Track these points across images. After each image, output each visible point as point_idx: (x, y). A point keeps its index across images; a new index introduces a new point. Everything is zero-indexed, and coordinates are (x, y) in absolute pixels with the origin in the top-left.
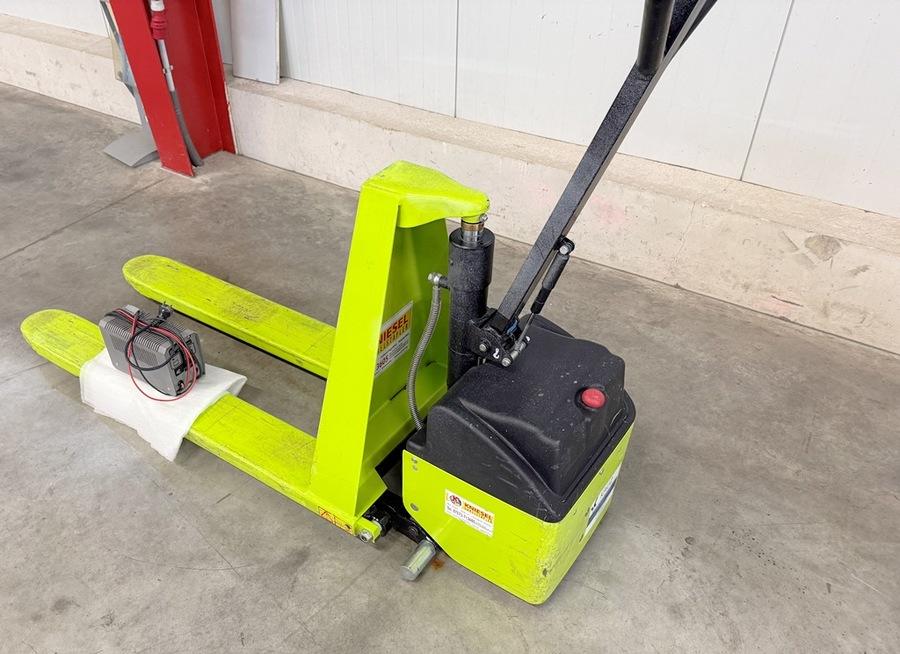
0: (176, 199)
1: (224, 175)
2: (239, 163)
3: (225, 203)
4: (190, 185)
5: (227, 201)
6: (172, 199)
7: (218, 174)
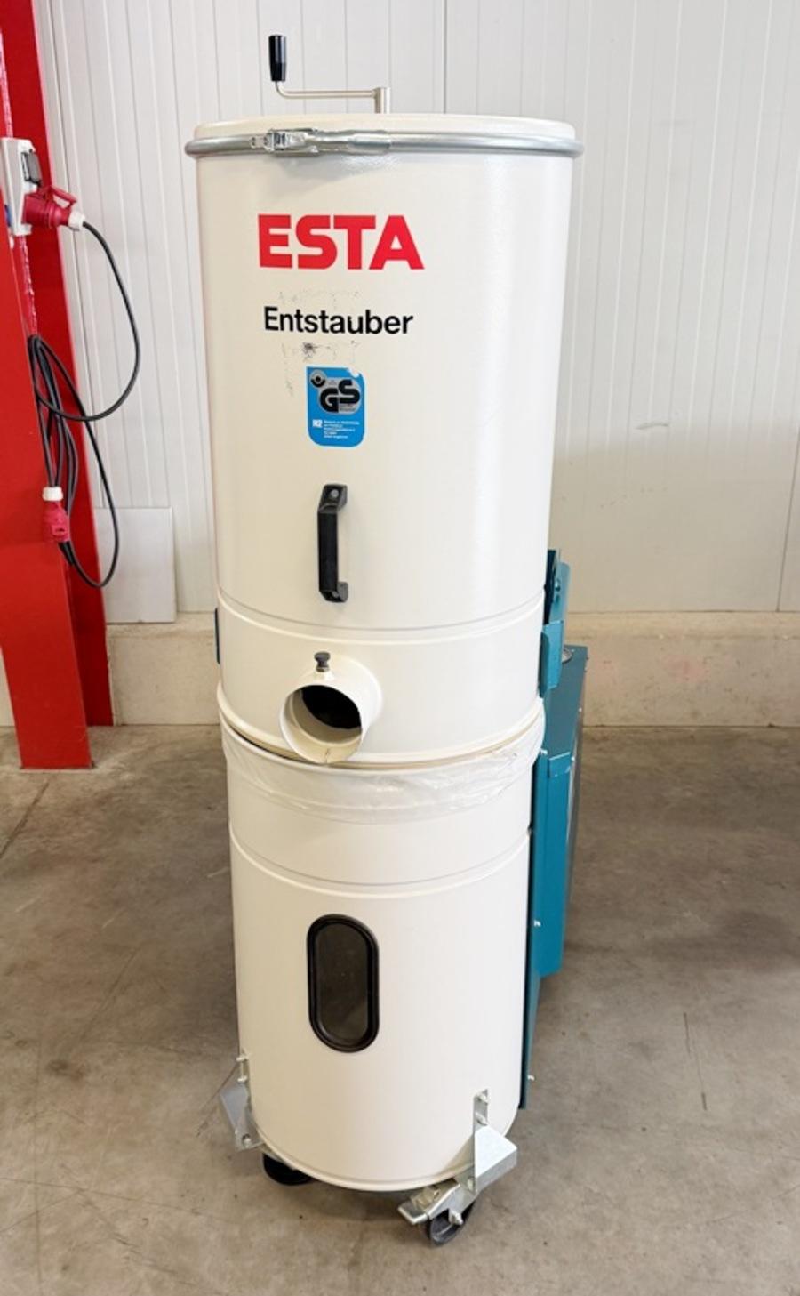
0: (103, 801)
1: (134, 754)
2: (132, 734)
3: (185, 784)
4: (98, 777)
5: (184, 780)
6: (100, 803)
7: (124, 754)
